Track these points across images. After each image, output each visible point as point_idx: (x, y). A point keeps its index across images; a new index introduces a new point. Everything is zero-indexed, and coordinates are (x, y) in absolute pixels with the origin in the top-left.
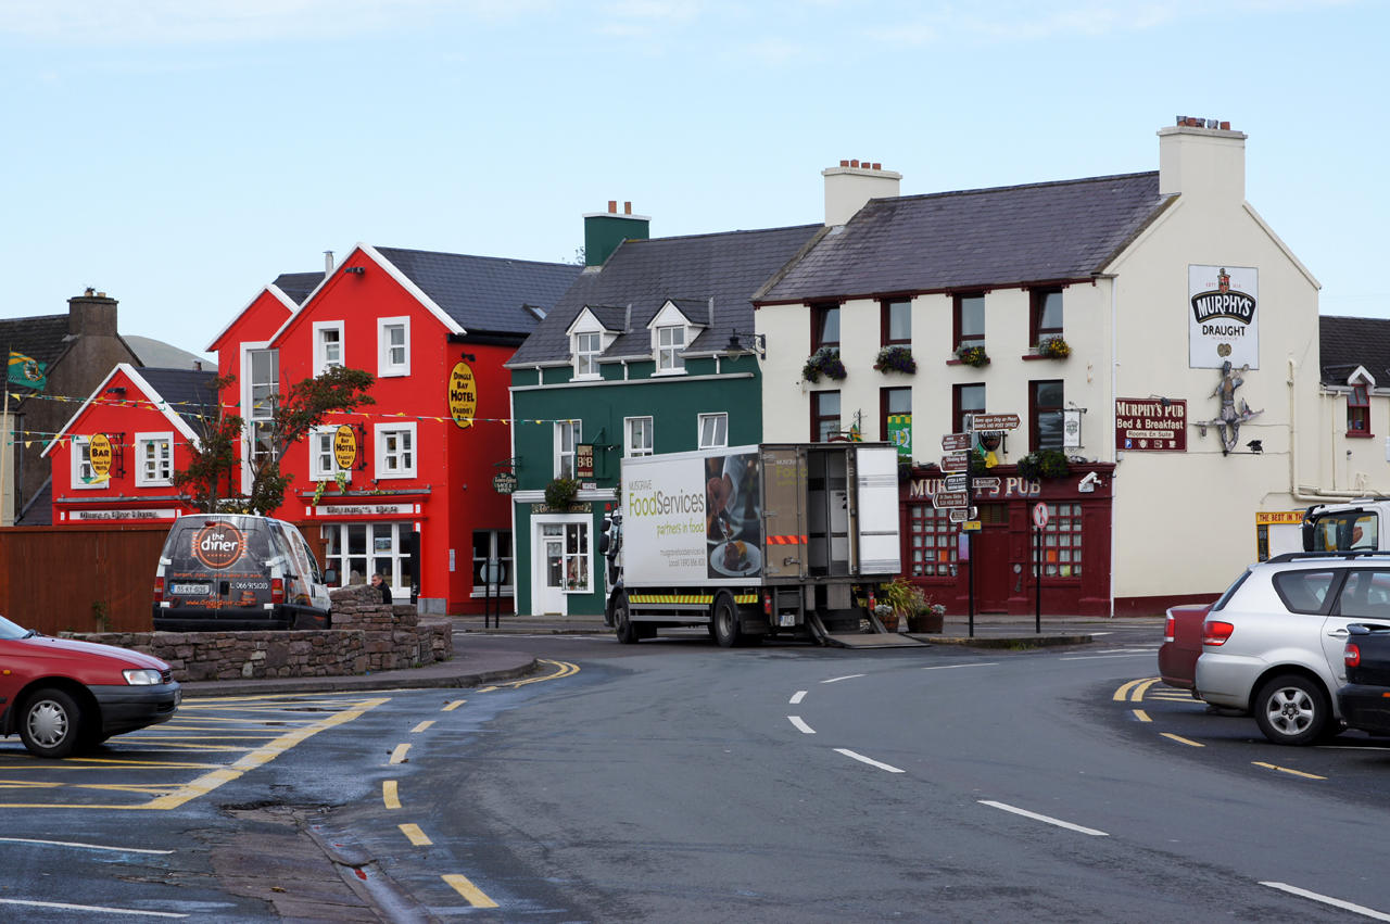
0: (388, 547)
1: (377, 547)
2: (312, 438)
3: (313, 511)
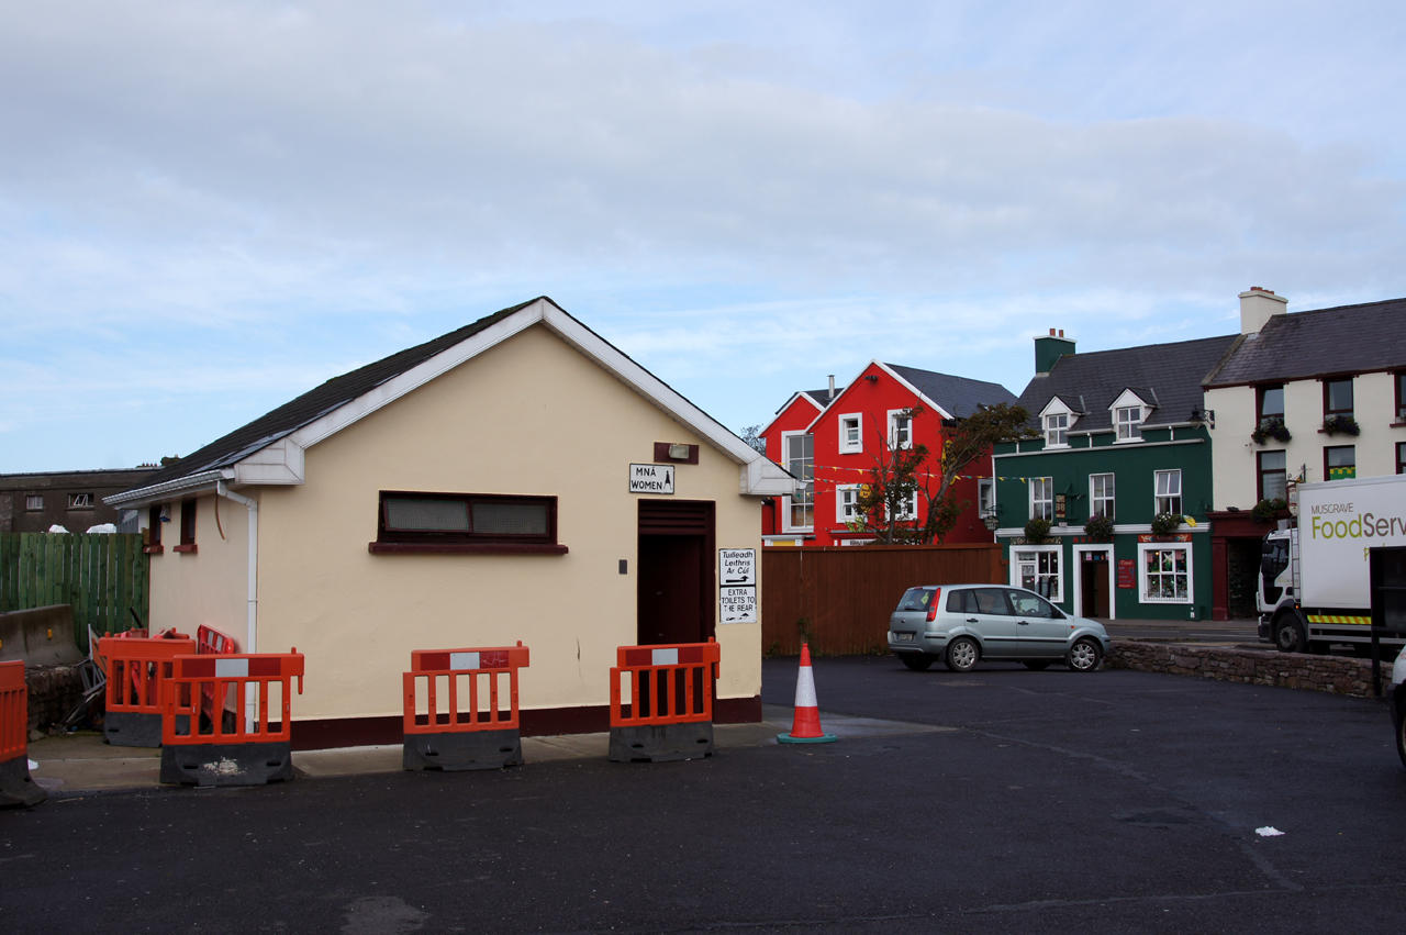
2: (838, 493)
3: (839, 543)
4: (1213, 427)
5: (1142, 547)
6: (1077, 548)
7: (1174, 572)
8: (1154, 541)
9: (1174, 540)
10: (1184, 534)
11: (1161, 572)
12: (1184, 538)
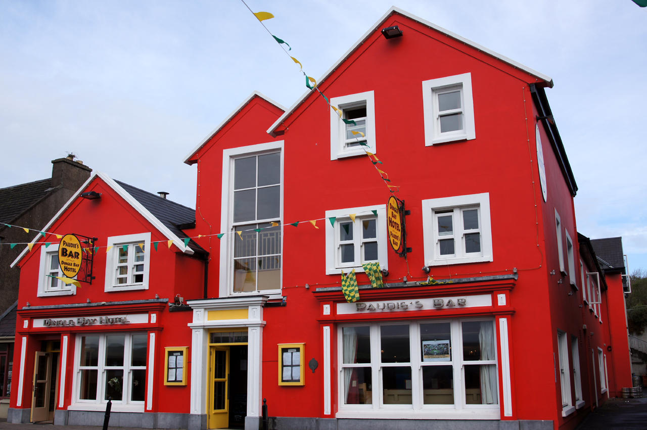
0: (446, 351)
1: (426, 352)
2: (328, 223)
3: (333, 310)
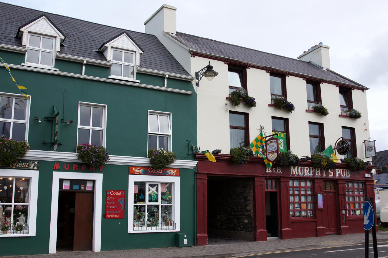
4: (197, 84)
5: (132, 179)
6: (57, 176)
7: (159, 203)
8: (145, 173)
9: (164, 174)
10: (174, 169)
11: (147, 203)
12: (173, 172)
